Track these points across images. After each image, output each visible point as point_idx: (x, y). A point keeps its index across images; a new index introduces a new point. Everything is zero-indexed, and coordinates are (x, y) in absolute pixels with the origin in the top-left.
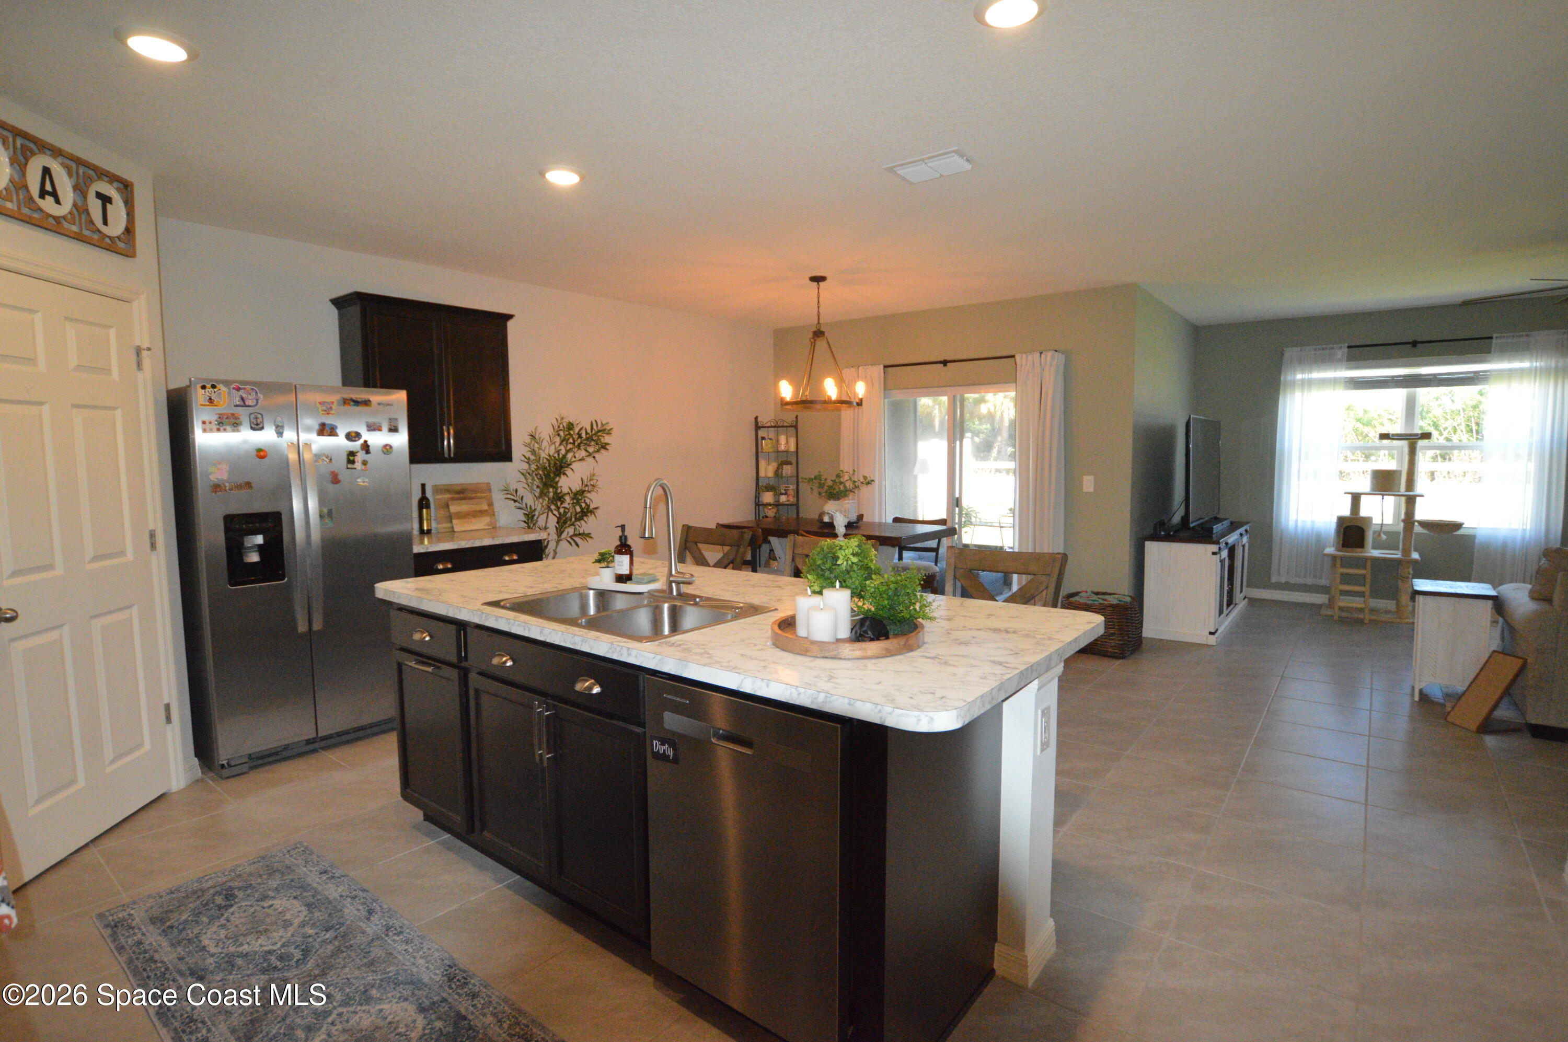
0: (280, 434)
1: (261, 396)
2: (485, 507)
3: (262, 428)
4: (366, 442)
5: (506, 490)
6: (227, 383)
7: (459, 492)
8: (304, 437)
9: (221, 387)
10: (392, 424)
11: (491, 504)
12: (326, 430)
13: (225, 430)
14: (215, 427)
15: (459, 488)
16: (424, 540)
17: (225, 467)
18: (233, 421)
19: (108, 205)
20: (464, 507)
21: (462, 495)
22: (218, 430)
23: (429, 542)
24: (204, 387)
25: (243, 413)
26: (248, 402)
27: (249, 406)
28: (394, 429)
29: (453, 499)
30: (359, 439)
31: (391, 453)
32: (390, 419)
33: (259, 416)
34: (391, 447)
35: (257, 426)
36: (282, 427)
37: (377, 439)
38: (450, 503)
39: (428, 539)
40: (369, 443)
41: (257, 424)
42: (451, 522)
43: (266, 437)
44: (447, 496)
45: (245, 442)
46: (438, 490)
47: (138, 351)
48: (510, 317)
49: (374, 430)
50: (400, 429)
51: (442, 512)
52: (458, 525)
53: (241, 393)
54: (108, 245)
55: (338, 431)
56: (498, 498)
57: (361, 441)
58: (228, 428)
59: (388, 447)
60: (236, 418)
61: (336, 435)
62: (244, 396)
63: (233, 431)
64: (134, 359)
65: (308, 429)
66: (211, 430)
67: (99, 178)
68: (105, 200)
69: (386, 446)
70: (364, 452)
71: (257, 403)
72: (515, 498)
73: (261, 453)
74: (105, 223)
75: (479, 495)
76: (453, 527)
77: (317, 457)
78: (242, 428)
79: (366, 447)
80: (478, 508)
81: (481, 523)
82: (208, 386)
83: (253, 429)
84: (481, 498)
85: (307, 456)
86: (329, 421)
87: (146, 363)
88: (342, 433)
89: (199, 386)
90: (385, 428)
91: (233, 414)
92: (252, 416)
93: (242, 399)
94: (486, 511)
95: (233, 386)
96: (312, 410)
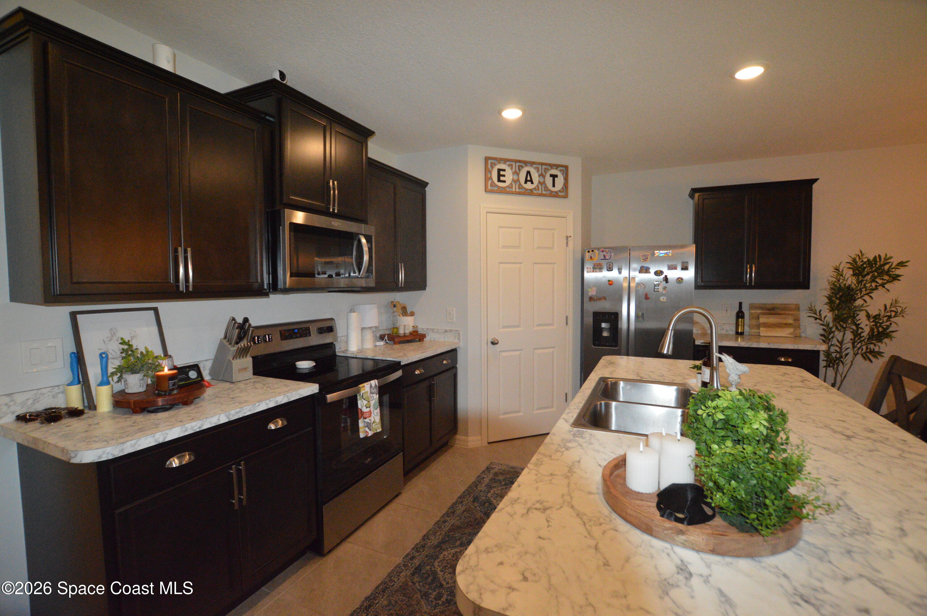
0: (620, 273)
1: (613, 254)
2: (790, 321)
3: (612, 270)
4: (666, 276)
5: (811, 309)
6: (598, 249)
7: (769, 310)
8: (633, 274)
9: (596, 251)
10: (684, 265)
11: (797, 320)
12: (644, 270)
13: (596, 271)
14: (592, 270)
15: (770, 307)
16: (738, 338)
17: (595, 289)
18: (599, 267)
19: (556, 179)
20: (772, 320)
21: (772, 312)
22: (593, 271)
23: (741, 340)
24: (589, 252)
25: (604, 263)
26: (607, 258)
27: (607, 259)
28: (685, 268)
29: (765, 314)
30: (662, 275)
31: (682, 282)
32: (683, 262)
33: (611, 264)
34: (682, 279)
35: (610, 269)
36: (621, 269)
37: (673, 275)
38: (760, 316)
39: (741, 338)
40: (668, 277)
41: (610, 268)
42: (759, 329)
43: (614, 274)
44: (760, 311)
45: (604, 277)
46: (752, 307)
47: (567, 237)
48: (816, 180)
49: (672, 269)
50: (689, 268)
51: (754, 322)
52: (763, 332)
53: (604, 253)
54: (555, 195)
55: (651, 270)
56: (804, 315)
57: (663, 276)
58: (598, 270)
59: (680, 279)
60: (601, 266)
61: (650, 273)
62: (605, 254)
63: (600, 272)
64: (565, 241)
65: (635, 270)
66: (590, 272)
67: (552, 168)
68: (554, 176)
69: (679, 278)
70: (665, 282)
71: (611, 257)
72: (817, 316)
73: (610, 282)
74: (554, 186)
75: (787, 312)
76: (759, 333)
77: (638, 284)
78: (603, 270)
79: (666, 279)
80: (785, 321)
81: (786, 332)
82: (591, 251)
83: (608, 270)
84: (788, 315)
85: (633, 285)
86: (646, 265)
87: (571, 243)
88: (652, 271)
89: (587, 251)
90: (679, 268)
91: (600, 264)
92: (608, 264)
93: (604, 256)
94: (790, 324)
95: (601, 250)
96: (637, 260)
